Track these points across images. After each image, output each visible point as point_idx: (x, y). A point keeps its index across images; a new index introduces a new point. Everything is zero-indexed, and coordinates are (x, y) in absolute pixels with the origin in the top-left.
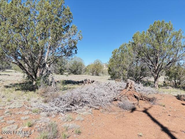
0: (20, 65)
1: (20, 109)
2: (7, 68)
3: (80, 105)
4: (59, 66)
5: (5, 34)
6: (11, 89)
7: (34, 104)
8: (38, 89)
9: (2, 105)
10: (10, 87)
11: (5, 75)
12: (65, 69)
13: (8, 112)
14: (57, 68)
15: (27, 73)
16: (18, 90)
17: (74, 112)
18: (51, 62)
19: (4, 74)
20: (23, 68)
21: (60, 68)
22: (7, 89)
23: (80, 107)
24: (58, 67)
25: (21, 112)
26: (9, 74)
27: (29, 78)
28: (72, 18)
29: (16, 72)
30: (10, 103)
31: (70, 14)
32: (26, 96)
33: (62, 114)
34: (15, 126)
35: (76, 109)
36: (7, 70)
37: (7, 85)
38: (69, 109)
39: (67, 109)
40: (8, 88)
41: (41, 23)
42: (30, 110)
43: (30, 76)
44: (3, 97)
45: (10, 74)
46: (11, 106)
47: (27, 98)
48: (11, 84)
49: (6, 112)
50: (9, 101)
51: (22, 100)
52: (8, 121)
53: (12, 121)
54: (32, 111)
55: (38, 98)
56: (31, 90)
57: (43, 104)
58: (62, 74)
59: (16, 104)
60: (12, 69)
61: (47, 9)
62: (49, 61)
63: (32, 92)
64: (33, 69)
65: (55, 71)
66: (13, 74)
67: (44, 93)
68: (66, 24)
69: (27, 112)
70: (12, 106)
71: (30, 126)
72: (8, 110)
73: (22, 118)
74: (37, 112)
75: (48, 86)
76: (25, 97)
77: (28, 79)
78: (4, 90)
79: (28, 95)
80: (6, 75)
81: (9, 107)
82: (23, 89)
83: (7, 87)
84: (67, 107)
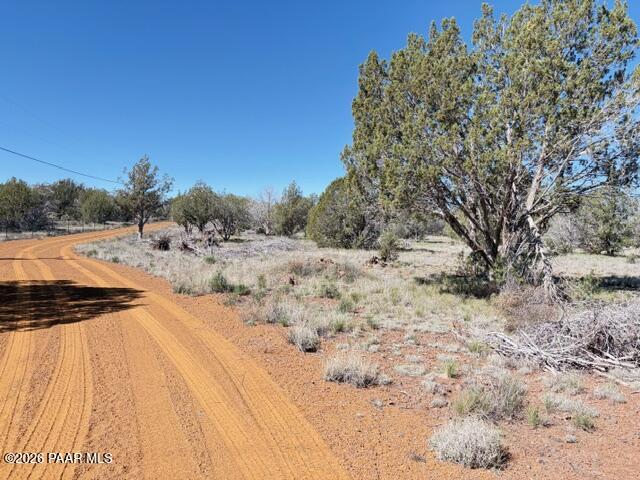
0: (453, 221)
1: (439, 335)
2: (431, 232)
3: (626, 357)
4: (601, 221)
5: (413, 143)
6: (430, 288)
7: (477, 331)
8: (498, 292)
9: (402, 321)
10: (428, 283)
11: (422, 250)
12: (629, 234)
13: (412, 338)
14: (592, 231)
15: (471, 243)
16: (448, 291)
17: (600, 373)
18: (550, 208)
19: (419, 247)
20: (460, 231)
21: (602, 229)
22: (419, 288)
23: (623, 364)
24: (595, 226)
25: (439, 344)
26: (434, 247)
27: (475, 260)
28: (635, 42)
29: (453, 243)
30: (419, 319)
31: (624, 29)
32: (463, 309)
33: (552, 369)
34: (421, 369)
35: (606, 368)
36: (431, 238)
37: (422, 275)
38: (580, 360)
39: (572, 359)
40: (424, 286)
41: (506, 92)
42: (463, 343)
43: (477, 254)
44: (406, 306)
45: (434, 249)
46: (420, 327)
47: (464, 314)
48: (433, 276)
49: (407, 336)
50: (419, 314)
51: (450, 318)
52: (407, 356)
53: (415, 358)
54: (467, 346)
55: (495, 318)
56: (478, 296)
57: (502, 335)
58: (611, 254)
59: (434, 325)
60: (445, 235)
61: (526, 45)
62: (543, 206)
63: (483, 301)
64: (487, 233)
65: (582, 240)
66: (444, 250)
67: (515, 306)
68: (606, 71)
69: (455, 347)
70: (423, 327)
71: (453, 376)
72: (412, 333)
73: (440, 356)
74: (480, 351)
75: (530, 288)
76: (459, 312)
77: (473, 263)
78: (414, 289)
79: (468, 307)
80: (426, 250)
81: (415, 327)
82: (458, 291)
83: (422, 281)
84: (577, 355)
